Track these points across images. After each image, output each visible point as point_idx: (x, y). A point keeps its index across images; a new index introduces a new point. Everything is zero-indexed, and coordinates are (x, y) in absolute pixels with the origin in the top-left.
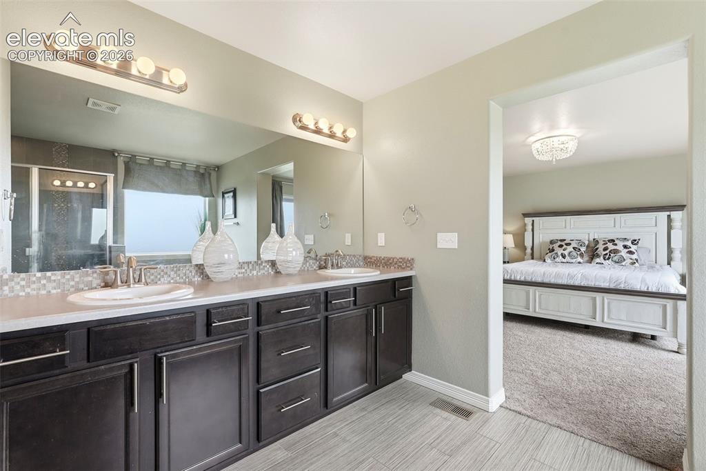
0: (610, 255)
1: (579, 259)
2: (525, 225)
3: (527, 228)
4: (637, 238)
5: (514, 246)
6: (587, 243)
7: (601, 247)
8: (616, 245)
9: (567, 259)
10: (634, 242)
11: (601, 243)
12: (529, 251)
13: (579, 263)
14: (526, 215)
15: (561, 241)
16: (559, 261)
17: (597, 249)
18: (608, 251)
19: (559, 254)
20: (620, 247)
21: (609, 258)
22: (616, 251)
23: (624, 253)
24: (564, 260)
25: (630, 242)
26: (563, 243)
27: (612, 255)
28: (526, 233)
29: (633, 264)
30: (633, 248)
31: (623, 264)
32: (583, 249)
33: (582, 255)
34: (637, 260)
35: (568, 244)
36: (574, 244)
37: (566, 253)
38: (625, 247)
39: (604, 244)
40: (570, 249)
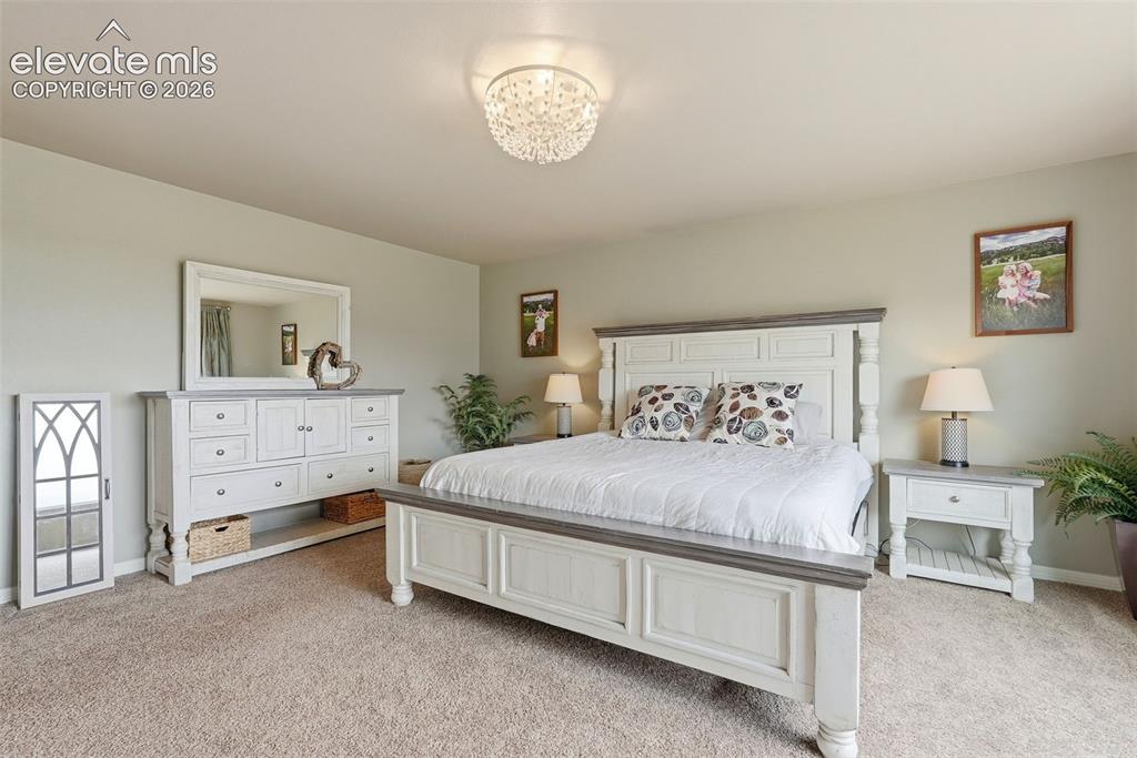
0: (740, 422)
1: (683, 432)
2: (601, 354)
3: (603, 360)
4: (796, 382)
5: (581, 400)
6: (705, 393)
7: (727, 402)
8: (754, 397)
9: (661, 430)
10: (791, 392)
11: (729, 392)
12: (607, 410)
13: (683, 440)
14: (601, 332)
15: (659, 388)
16: (646, 435)
17: (720, 407)
18: (738, 412)
19: (647, 419)
20: (761, 404)
21: (738, 430)
22: (752, 413)
23: (766, 417)
24: (655, 434)
25: (782, 391)
26: (659, 395)
27: (744, 421)
28: (601, 372)
29: (782, 441)
30: (787, 405)
31: (764, 441)
32: (695, 408)
33: (689, 423)
34: (791, 433)
35: (667, 397)
36: (678, 399)
37: (659, 416)
38: (771, 402)
39: (734, 396)
40: (668, 406)
